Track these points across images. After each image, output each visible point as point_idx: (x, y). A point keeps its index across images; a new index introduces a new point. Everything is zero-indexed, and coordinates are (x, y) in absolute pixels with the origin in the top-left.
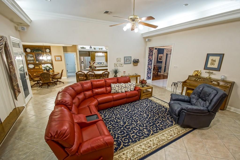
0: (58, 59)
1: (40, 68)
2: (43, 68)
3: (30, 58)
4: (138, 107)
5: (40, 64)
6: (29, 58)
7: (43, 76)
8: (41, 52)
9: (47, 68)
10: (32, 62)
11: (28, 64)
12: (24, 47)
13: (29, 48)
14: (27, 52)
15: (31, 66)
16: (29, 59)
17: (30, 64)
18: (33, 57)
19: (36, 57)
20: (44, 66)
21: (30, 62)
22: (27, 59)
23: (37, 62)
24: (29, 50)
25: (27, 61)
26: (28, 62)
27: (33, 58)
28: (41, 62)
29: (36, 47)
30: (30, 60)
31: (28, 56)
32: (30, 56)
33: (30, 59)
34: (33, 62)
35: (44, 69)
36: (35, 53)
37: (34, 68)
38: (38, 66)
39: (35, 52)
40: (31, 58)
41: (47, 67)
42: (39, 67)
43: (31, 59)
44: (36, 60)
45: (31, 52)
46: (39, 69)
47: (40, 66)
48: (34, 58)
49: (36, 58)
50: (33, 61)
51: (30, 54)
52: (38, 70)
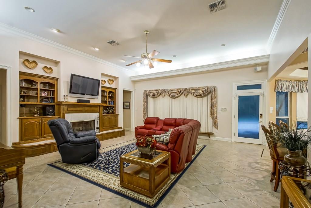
4: (112, 161)
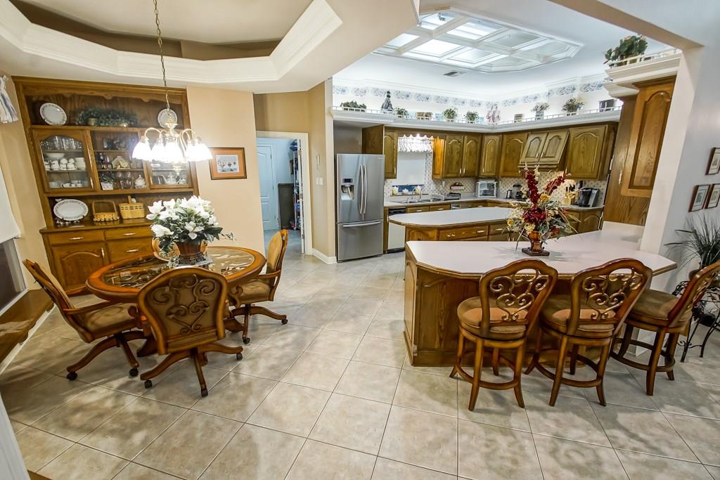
0: (226, 167)
1: (121, 220)
2: (159, 230)
3: (64, 161)
5: (123, 198)
6: (56, 162)
7: (171, 303)
8: (130, 126)
9: (189, 226)
10: (77, 184)
11: (51, 200)
12: (24, 88)
13: (61, 100)
14: (43, 122)
15: (71, 211)
16: (56, 167)
17: (63, 198)
18: (82, 154)
19: (97, 156)
20: (163, 217)
21: (67, 185)
22: (47, 168)
23: (108, 187)
24: (59, 109)
25: (43, 177)
26: (54, 185)
27: (81, 163)
28: (127, 187)
29: (102, 94)
30: (66, 175)
31: (54, 150)
32: (66, 147)
33: (63, 168)
34: (80, 185)
35: (167, 239)
36: (93, 133)
37: (88, 220)
38: (113, 211)
39: (93, 121)
40: (72, 161)
41: (189, 216)
42: (120, 215)
43: (72, 167)
44: (100, 173)
45: (69, 123)
46: (117, 224)
47: (123, 206)
48: (87, 161)
49: (100, 162)
50: (83, 180)
51: (62, 136)
52: (110, 234)
